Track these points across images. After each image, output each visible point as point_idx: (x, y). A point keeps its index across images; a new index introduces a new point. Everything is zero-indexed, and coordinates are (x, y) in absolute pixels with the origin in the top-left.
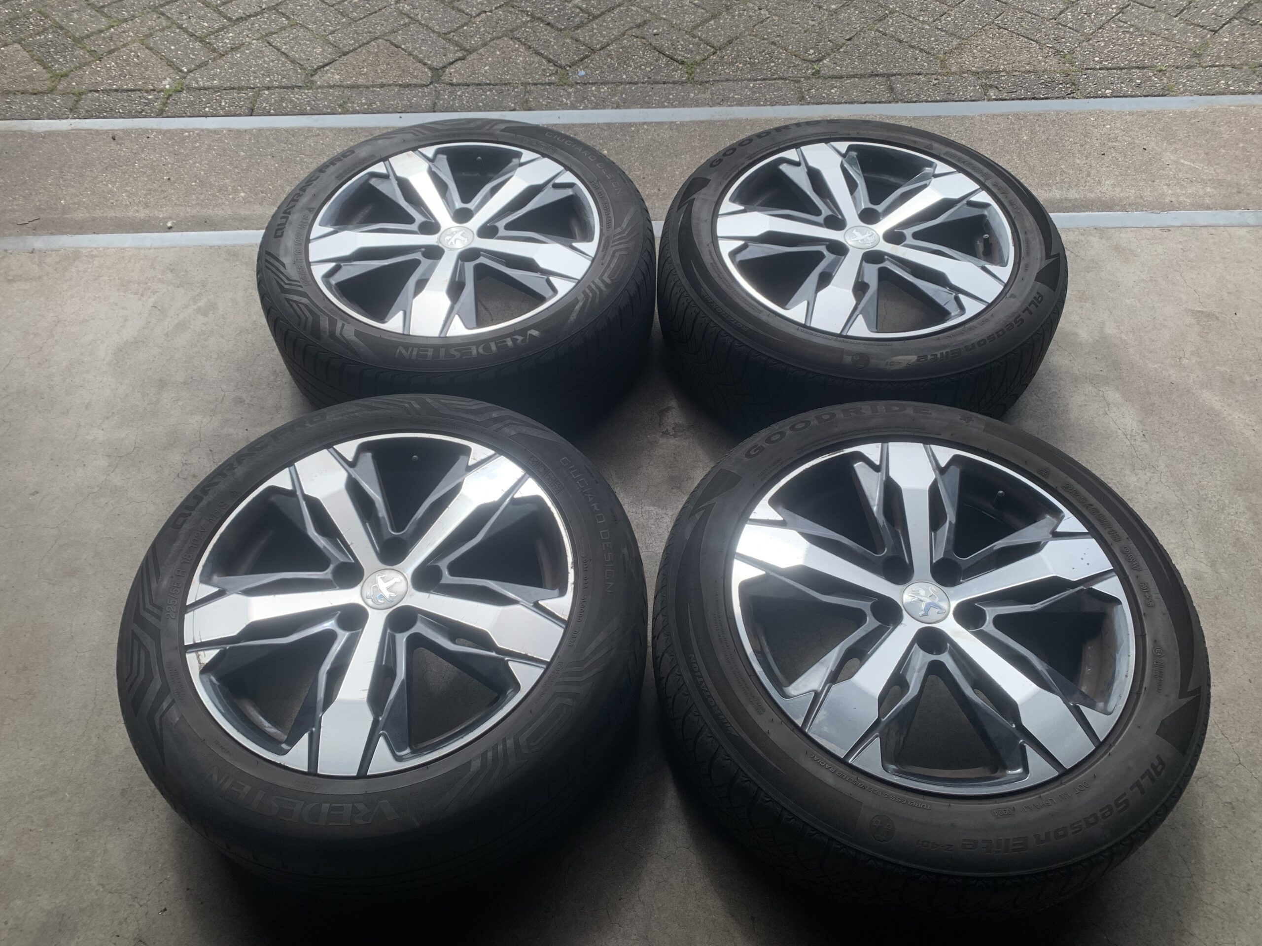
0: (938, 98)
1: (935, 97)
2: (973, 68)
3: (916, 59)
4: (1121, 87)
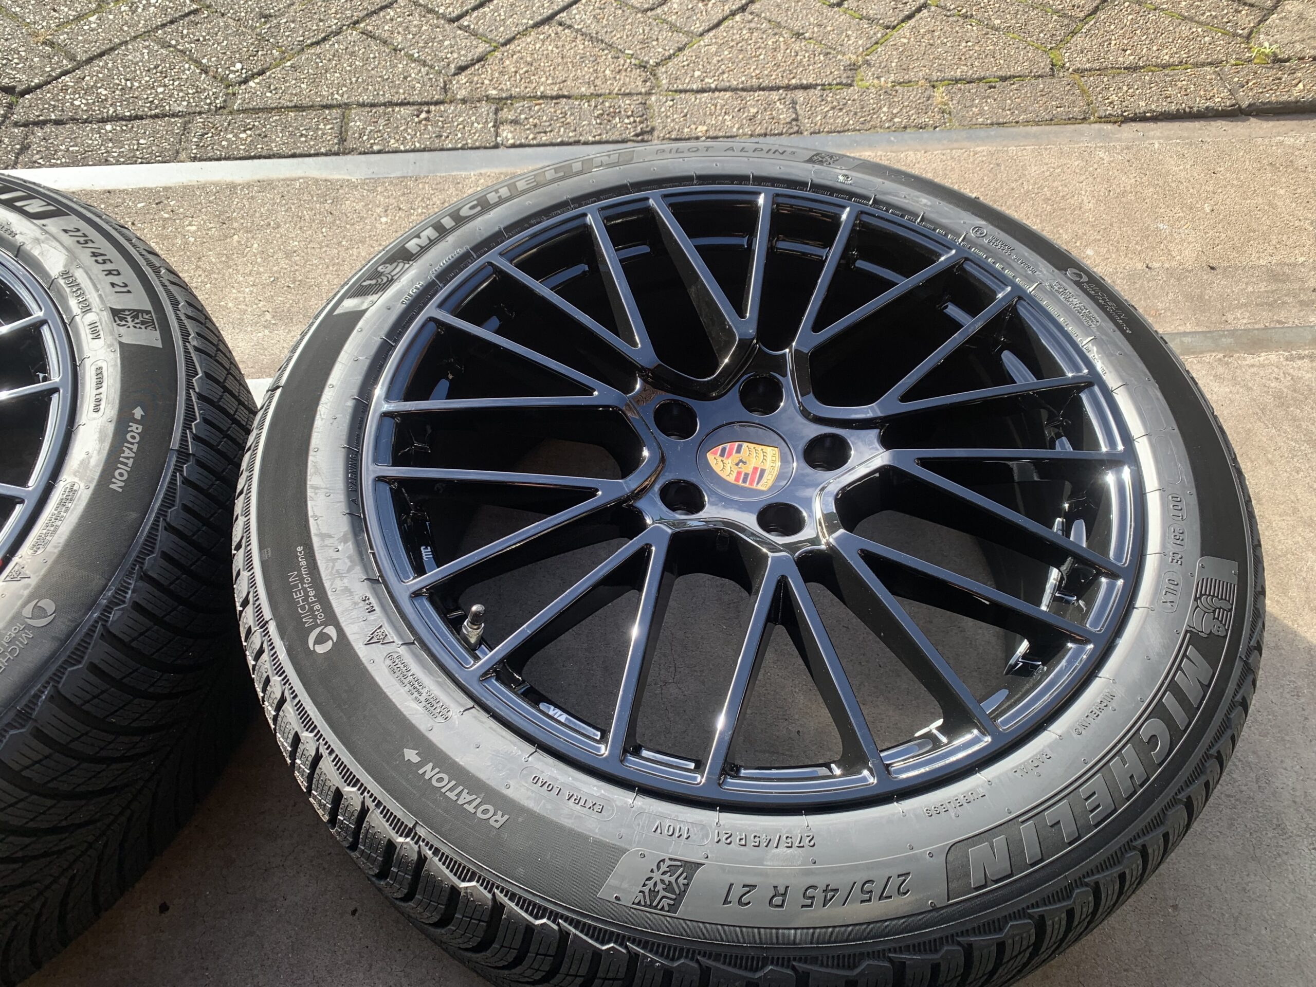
0: (418, 145)
1: (413, 143)
2: (494, 92)
3: (405, 78)
4: (724, 121)
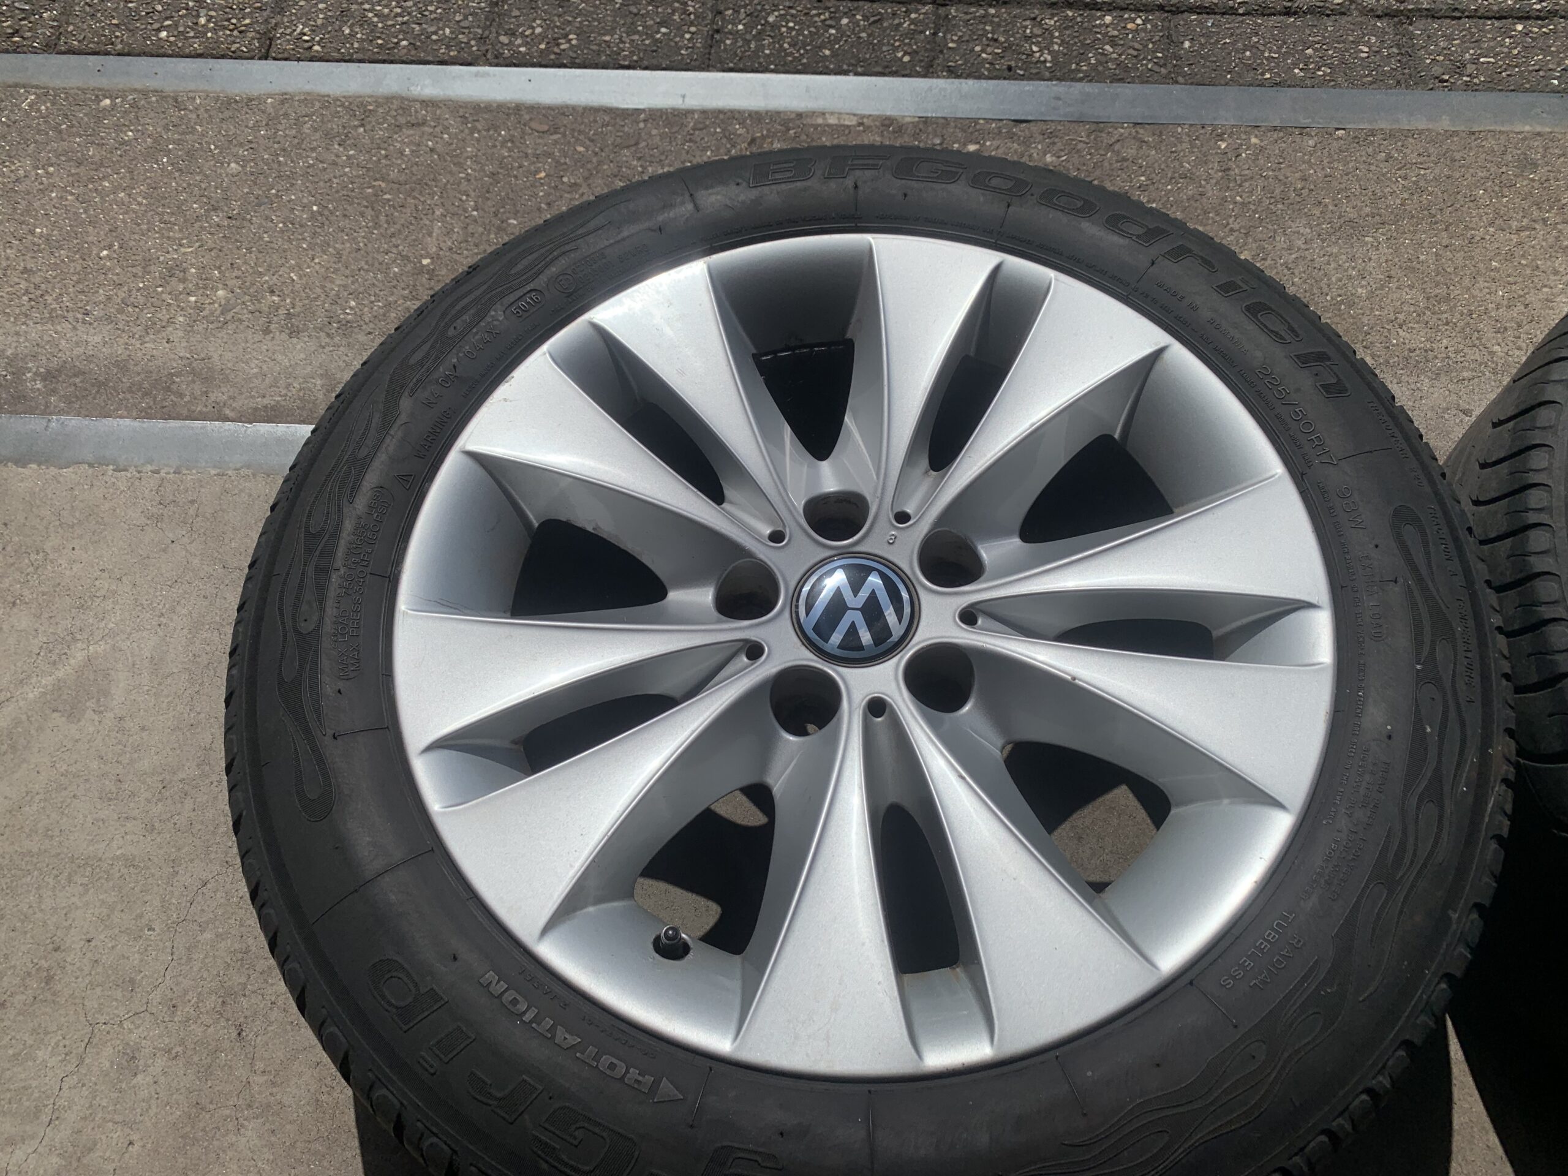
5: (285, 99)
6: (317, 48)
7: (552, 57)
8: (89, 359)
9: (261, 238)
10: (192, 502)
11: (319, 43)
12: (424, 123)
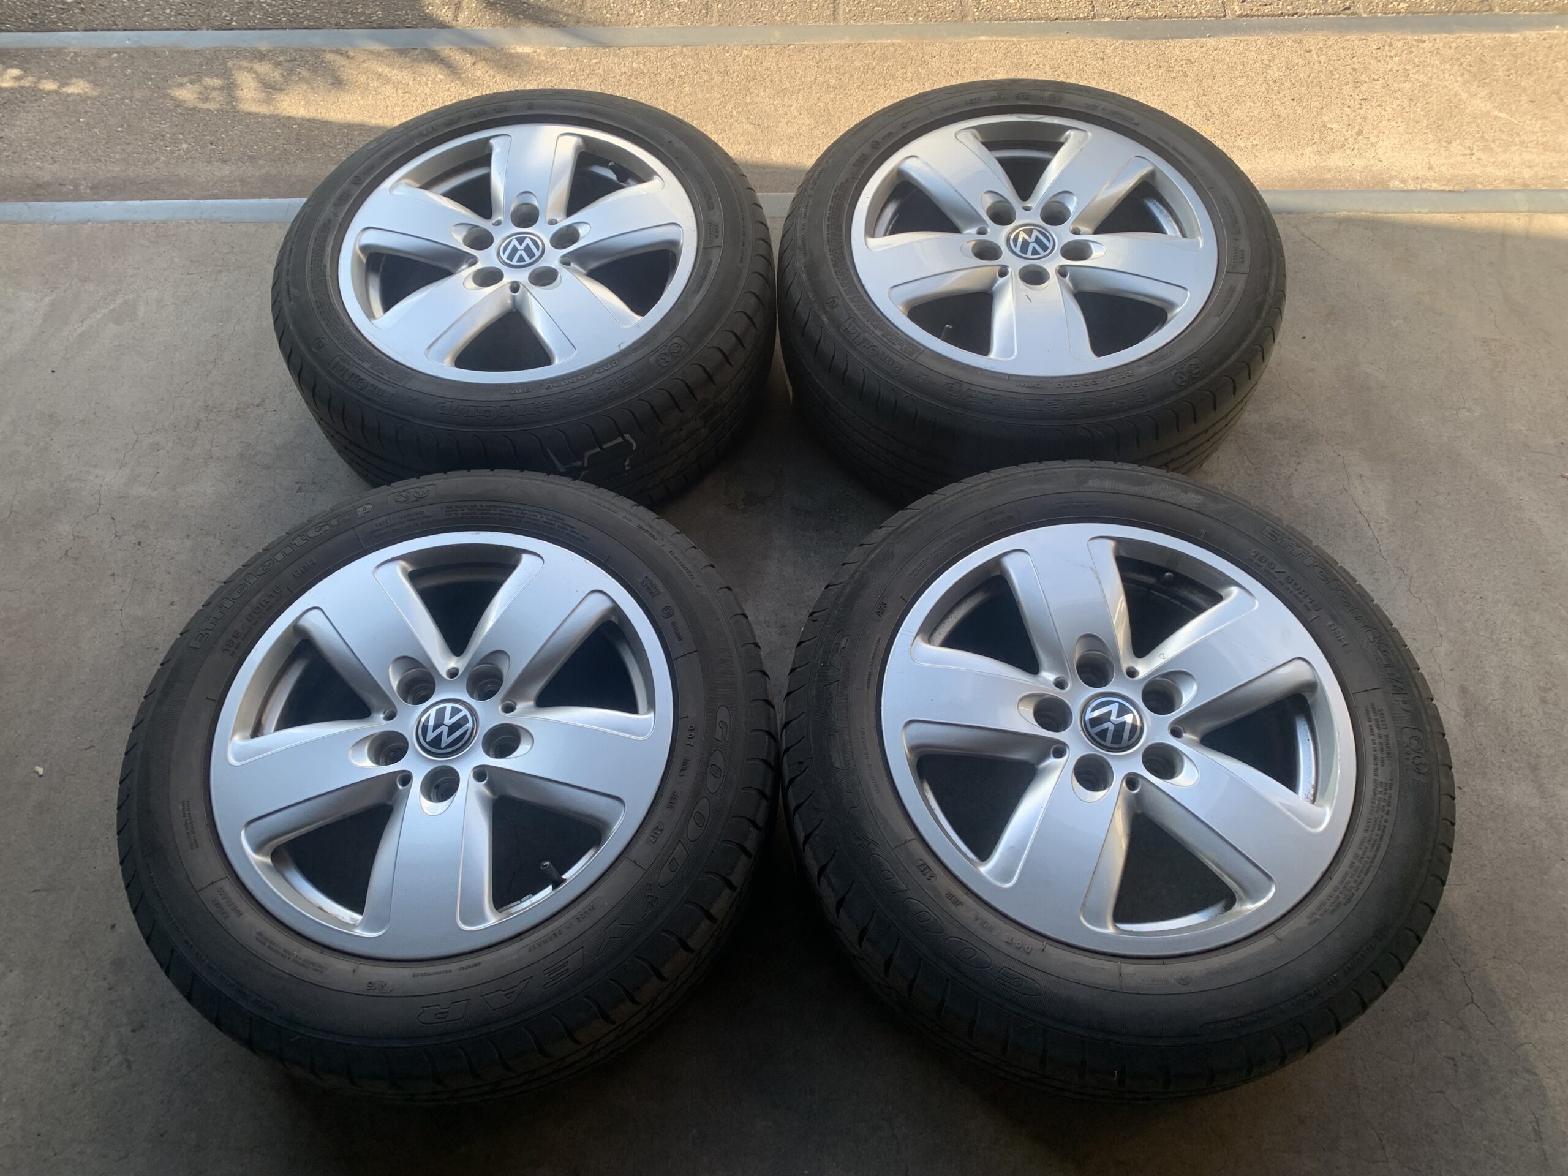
5: (216, 51)
6: (234, 23)
7: (368, 24)
8: (114, 178)
9: (205, 119)
10: (174, 235)
11: (235, 21)
12: (295, 59)
